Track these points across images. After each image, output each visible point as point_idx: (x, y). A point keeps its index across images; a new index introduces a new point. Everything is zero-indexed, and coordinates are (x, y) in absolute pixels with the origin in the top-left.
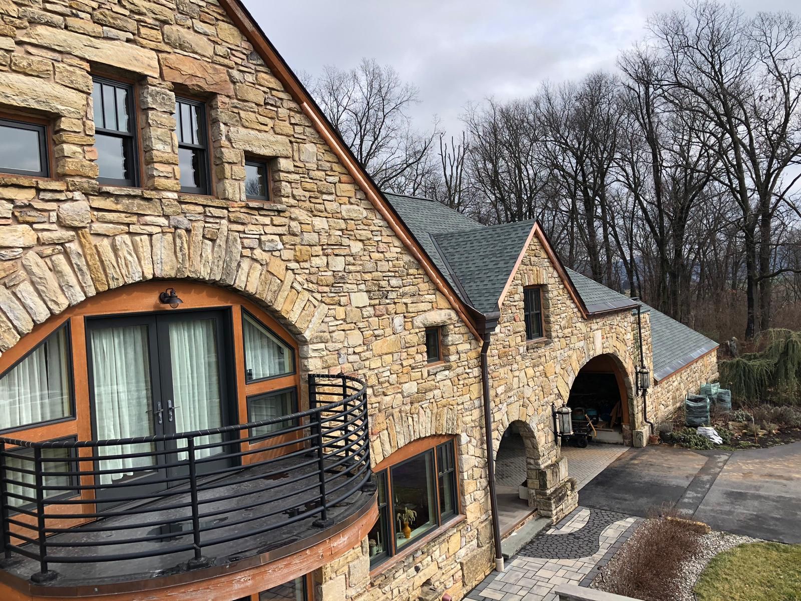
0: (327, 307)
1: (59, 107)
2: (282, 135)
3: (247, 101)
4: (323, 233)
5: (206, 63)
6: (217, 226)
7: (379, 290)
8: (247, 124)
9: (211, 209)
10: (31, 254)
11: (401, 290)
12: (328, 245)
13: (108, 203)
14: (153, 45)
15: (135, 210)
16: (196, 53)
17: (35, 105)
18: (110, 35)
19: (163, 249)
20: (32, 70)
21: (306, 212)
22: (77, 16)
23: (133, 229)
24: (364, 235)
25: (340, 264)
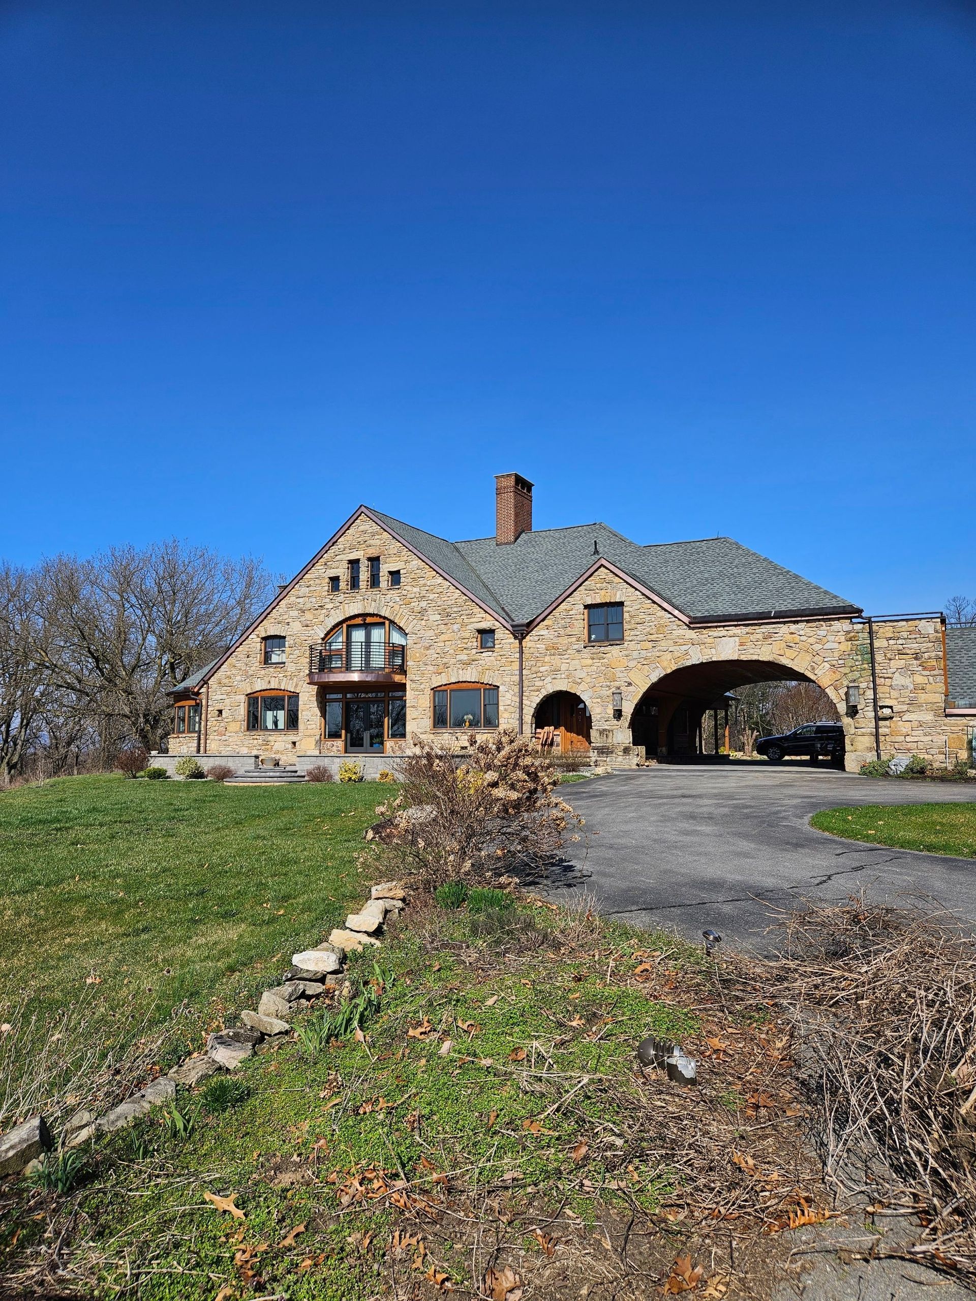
0: (417, 621)
1: (340, 573)
2: (402, 562)
3: (390, 555)
4: (417, 593)
5: (378, 548)
6: (376, 597)
7: (446, 613)
8: (389, 562)
9: (374, 591)
10: (332, 610)
11: (460, 613)
12: (420, 597)
13: (348, 595)
14: (362, 549)
15: (354, 596)
16: (375, 546)
17: (335, 575)
18: (352, 551)
19: (361, 605)
20: (335, 567)
21: (410, 586)
22: (346, 550)
23: (353, 601)
24: (439, 591)
25: (424, 604)
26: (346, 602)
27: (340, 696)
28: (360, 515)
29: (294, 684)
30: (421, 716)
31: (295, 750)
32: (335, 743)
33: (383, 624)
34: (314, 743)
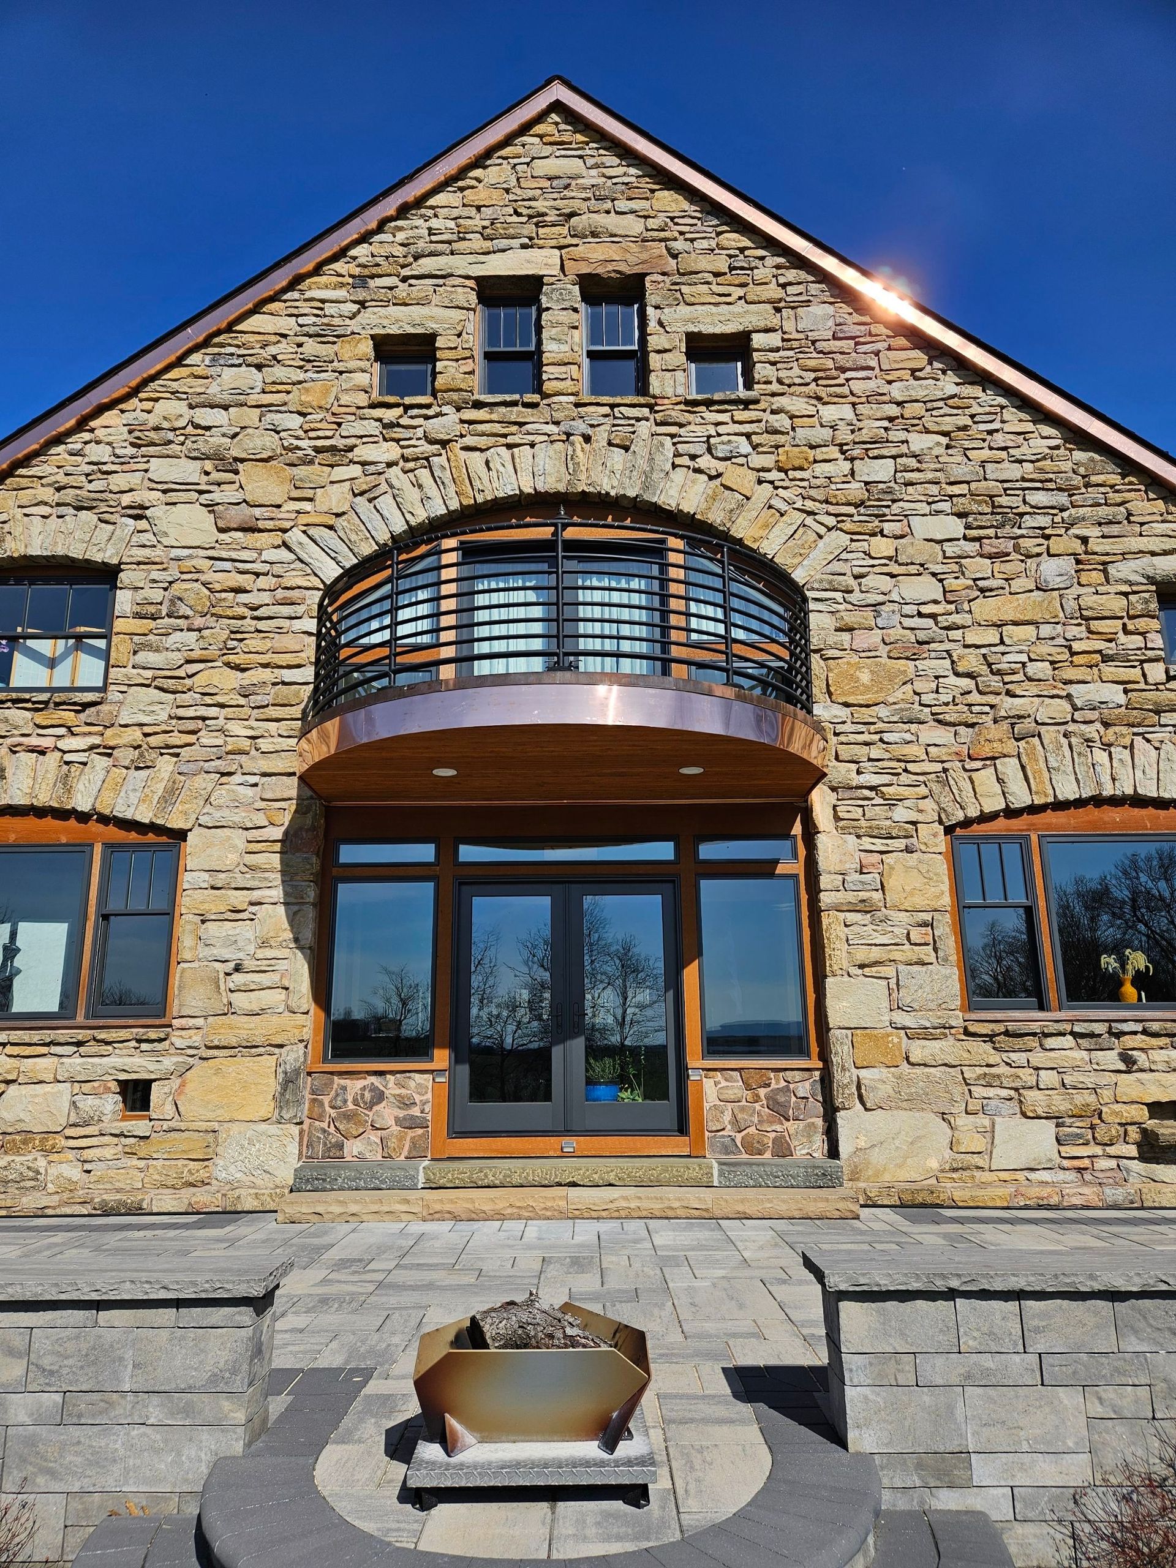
0: (849, 536)
1: (433, 326)
2: (760, 303)
3: (697, 273)
4: (842, 425)
5: (631, 244)
6: (631, 429)
7: (993, 513)
8: (693, 299)
9: (621, 408)
10: (395, 470)
11: (1065, 514)
12: (855, 443)
13: (481, 414)
14: (553, 243)
15: (513, 418)
16: (616, 236)
17: (412, 331)
18: (501, 246)
19: (547, 459)
20: (411, 299)
21: (806, 400)
22: (464, 239)
23: (510, 440)
24: (948, 423)
25: (882, 470)
26: (469, 441)
27: (425, 852)
28: (540, 118)
29: (160, 788)
30: (909, 952)
31: (141, 1127)
32: (391, 1086)
33: (656, 552)
34: (273, 1085)
